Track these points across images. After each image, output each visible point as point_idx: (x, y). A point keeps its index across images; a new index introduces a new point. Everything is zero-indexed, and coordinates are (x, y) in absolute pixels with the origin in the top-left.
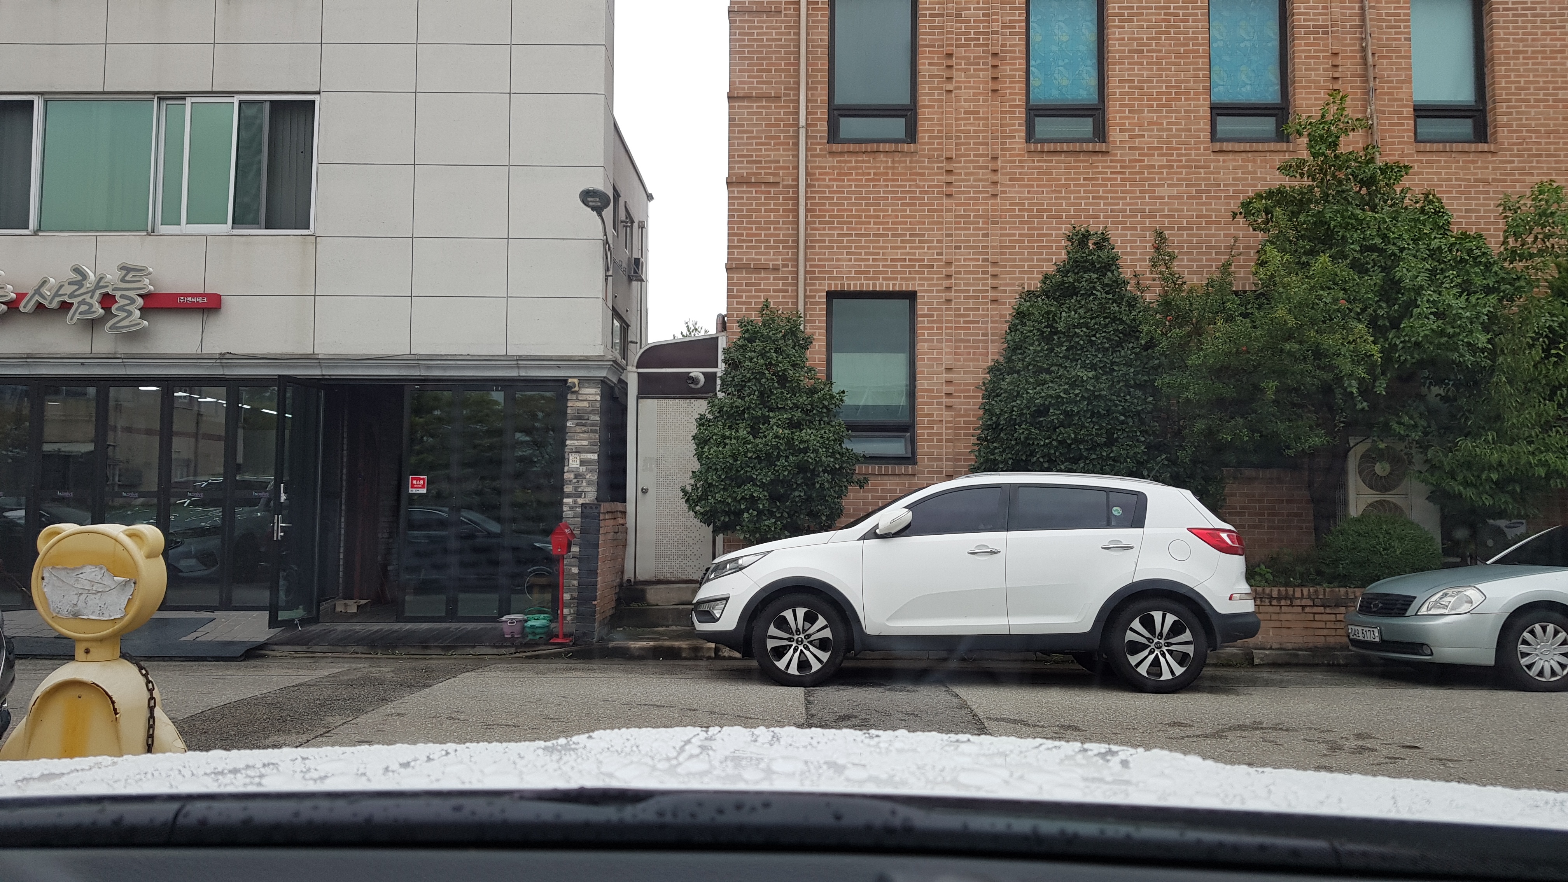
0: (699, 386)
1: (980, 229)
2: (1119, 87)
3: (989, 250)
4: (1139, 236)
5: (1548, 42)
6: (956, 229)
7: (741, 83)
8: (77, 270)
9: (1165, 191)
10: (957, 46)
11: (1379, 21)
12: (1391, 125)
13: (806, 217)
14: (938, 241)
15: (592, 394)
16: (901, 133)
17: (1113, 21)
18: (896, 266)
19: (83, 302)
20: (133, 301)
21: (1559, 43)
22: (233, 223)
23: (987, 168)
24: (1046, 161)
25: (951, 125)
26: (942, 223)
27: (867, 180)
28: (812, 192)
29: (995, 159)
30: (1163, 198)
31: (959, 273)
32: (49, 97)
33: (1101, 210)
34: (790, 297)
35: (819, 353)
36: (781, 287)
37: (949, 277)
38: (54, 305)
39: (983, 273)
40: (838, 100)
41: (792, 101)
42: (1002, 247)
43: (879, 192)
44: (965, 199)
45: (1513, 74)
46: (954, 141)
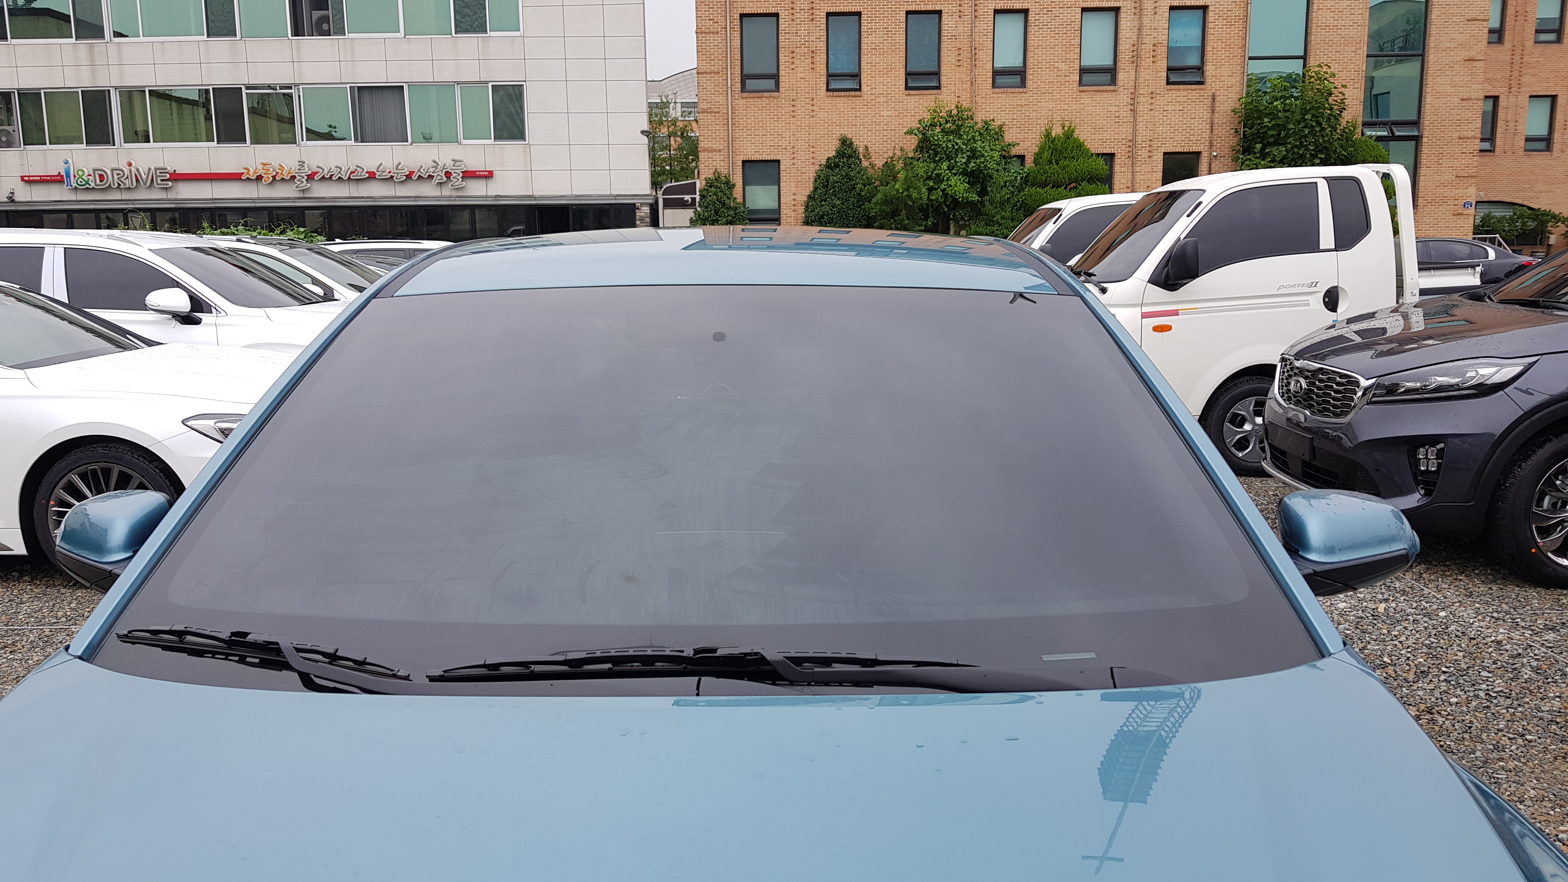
0: (690, 203)
1: (807, 131)
2: (865, 66)
3: (811, 141)
4: (874, 133)
5: (1052, 41)
6: (797, 132)
7: (702, 66)
8: (434, 161)
9: (885, 113)
10: (796, 47)
11: (979, 32)
12: (982, 81)
13: (732, 127)
14: (789, 137)
15: (646, 210)
16: (773, 87)
17: (864, 35)
18: (771, 149)
19: (438, 175)
20: (459, 175)
21: (1056, 41)
22: (494, 139)
23: (809, 104)
24: (834, 100)
25: (794, 84)
26: (790, 129)
27: (758, 110)
28: (734, 116)
29: (813, 100)
30: (884, 116)
31: (798, 151)
32: (410, 85)
33: (858, 122)
34: (726, 163)
35: (740, 188)
36: (722, 159)
37: (794, 153)
38: (426, 176)
39: (809, 151)
40: (745, 72)
41: (725, 74)
42: (816, 140)
43: (763, 115)
44: (801, 118)
45: (1036, 56)
46: (795, 92)
